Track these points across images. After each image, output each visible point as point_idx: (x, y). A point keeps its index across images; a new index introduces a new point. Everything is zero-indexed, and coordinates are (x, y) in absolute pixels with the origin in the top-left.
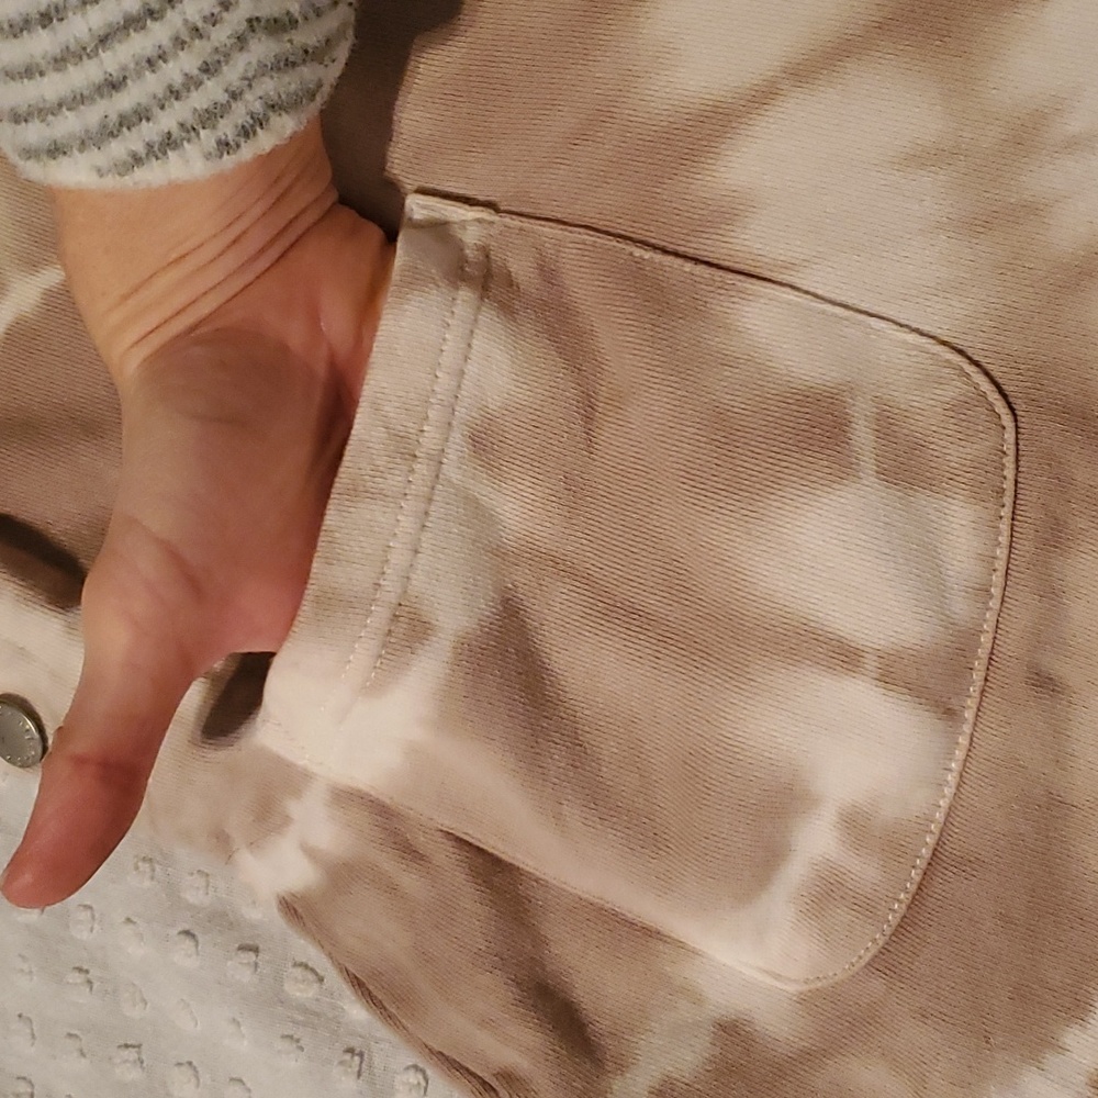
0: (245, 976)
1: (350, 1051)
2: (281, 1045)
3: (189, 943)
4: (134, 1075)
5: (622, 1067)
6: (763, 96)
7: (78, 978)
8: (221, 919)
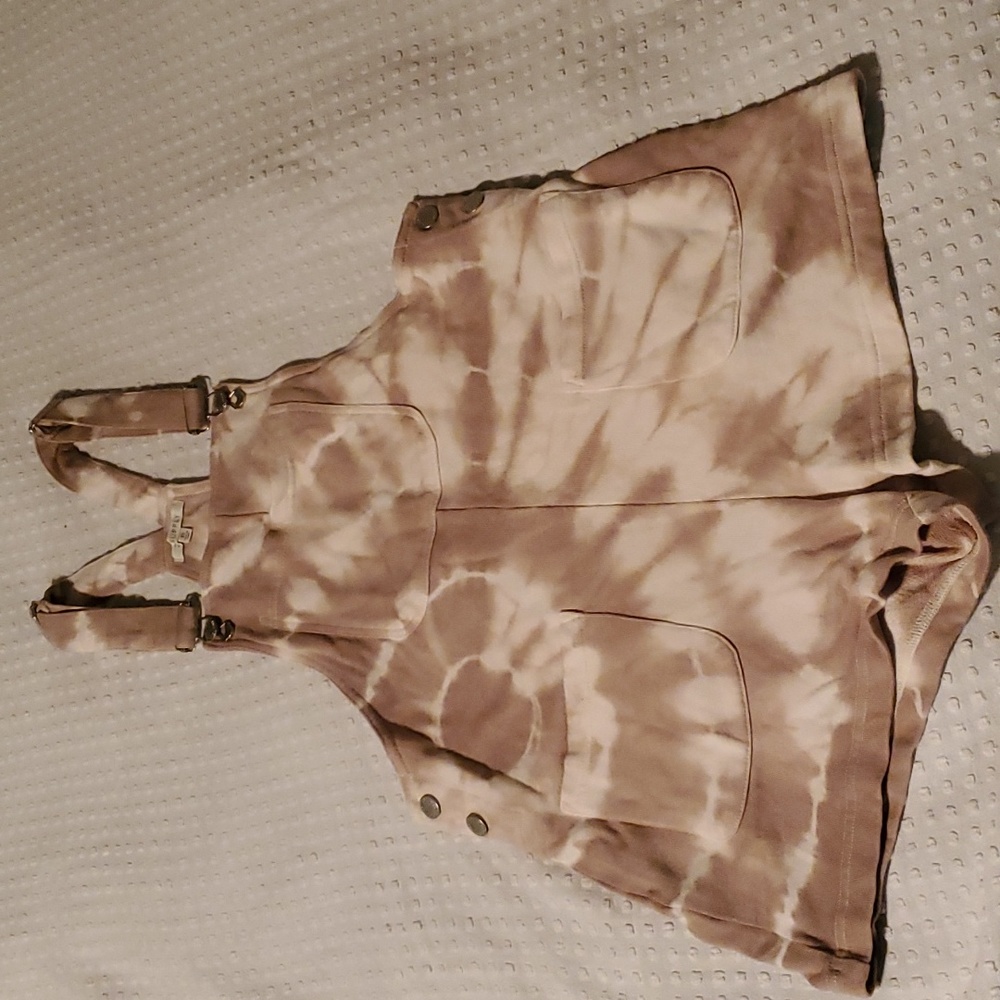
0: (569, 884)
1: (606, 900)
2: (584, 903)
3: (548, 877)
4: (541, 928)
5: (685, 877)
6: (649, 567)
7: (517, 899)
8: (558, 868)
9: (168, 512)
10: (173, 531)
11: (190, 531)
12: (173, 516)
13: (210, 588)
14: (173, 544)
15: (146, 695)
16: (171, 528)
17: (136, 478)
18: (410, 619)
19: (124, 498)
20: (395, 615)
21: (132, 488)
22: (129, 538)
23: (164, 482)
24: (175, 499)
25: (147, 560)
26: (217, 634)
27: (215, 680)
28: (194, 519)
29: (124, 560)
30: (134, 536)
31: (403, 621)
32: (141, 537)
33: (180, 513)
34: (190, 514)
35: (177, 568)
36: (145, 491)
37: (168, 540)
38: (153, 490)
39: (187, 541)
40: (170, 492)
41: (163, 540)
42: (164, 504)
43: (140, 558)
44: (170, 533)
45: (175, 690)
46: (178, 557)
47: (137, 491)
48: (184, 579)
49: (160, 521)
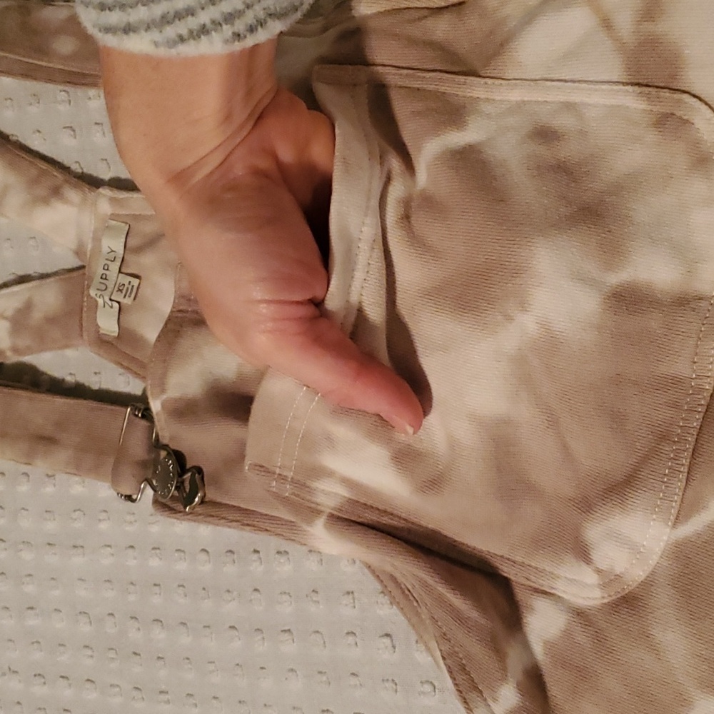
9: (97, 240)
10: (104, 277)
11: (135, 282)
12: (105, 249)
13: (164, 397)
14: (100, 301)
15: (27, 555)
16: (100, 271)
17: (44, 166)
18: (618, 570)
19: (16, 199)
20: (583, 553)
21: (34, 182)
22: (21, 273)
23: (93, 183)
24: (114, 217)
25: (51, 320)
26: (177, 488)
27: (154, 563)
28: (146, 262)
29: (9, 313)
30: (30, 271)
31: (598, 571)
32: (43, 277)
33: (119, 247)
34: (139, 250)
35: (103, 343)
36: (56, 192)
37: (93, 293)
38: (73, 194)
39: (127, 301)
40: (104, 201)
41: (84, 290)
42: (89, 222)
43: (37, 316)
44: (97, 279)
45: (78, 560)
46: (108, 324)
47: (41, 191)
48: (113, 366)
49: (79, 252)
